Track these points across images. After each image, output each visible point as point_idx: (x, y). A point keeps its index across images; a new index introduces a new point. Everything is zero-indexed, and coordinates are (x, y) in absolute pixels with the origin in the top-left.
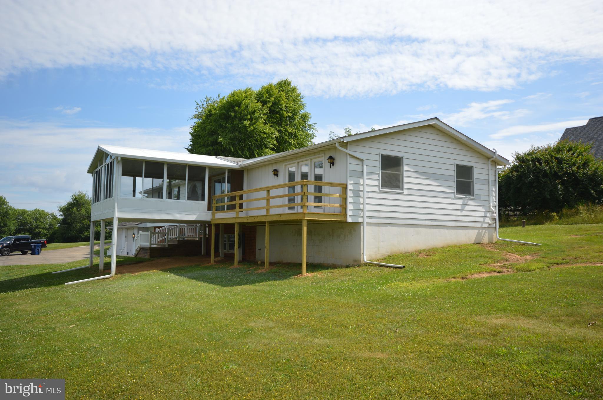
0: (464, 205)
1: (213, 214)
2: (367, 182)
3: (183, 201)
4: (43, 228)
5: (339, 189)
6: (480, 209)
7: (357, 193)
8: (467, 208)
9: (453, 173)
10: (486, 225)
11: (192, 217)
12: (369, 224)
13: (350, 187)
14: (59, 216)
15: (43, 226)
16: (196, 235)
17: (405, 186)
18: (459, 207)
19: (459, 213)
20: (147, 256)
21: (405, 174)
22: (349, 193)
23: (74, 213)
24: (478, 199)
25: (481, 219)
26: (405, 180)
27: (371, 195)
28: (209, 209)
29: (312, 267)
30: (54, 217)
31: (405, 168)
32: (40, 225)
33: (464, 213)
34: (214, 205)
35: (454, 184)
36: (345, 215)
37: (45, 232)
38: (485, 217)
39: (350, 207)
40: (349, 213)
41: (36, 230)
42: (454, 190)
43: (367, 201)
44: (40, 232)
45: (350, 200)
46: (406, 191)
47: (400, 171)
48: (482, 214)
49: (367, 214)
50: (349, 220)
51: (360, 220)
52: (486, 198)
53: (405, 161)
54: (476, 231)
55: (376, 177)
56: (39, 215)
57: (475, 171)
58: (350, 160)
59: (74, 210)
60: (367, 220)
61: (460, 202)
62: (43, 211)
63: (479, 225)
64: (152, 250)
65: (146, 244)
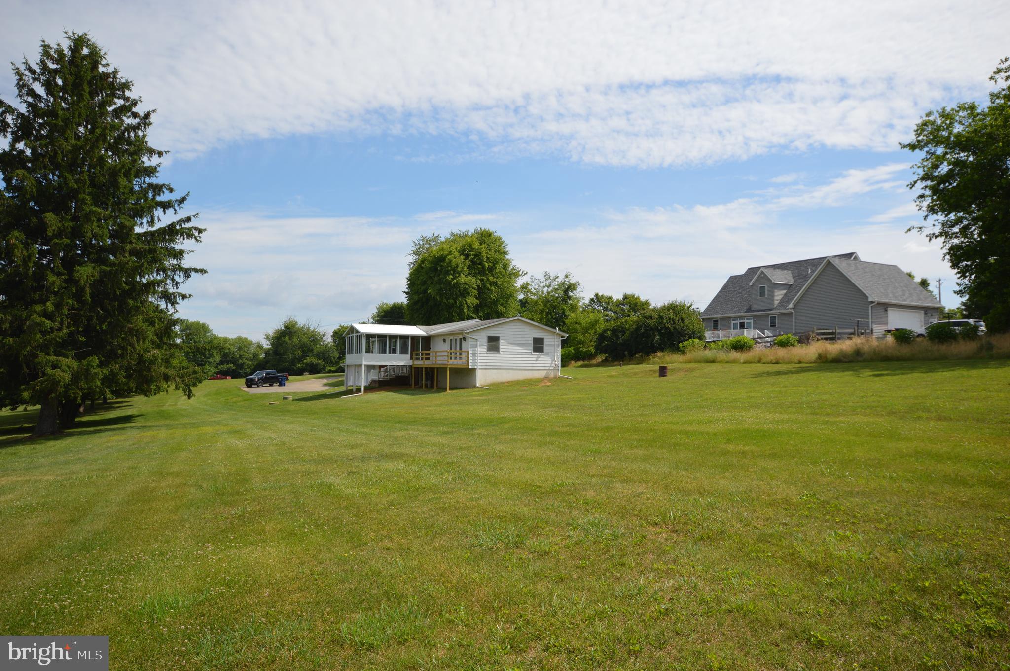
0: (537, 358)
1: (413, 362)
2: (479, 349)
3: (398, 355)
4: (247, 359)
5: (466, 353)
6: (549, 360)
7: (474, 355)
8: (539, 359)
9: (531, 342)
10: (552, 368)
11: (402, 364)
12: (480, 369)
13: (470, 352)
14: (266, 345)
15: (247, 356)
16: (406, 372)
17: (501, 350)
18: (535, 359)
19: (534, 362)
20: (377, 385)
21: (501, 344)
22: (470, 355)
23: (287, 343)
24: (547, 354)
25: (549, 365)
26: (501, 347)
27: (481, 355)
28: (411, 358)
29: (451, 389)
30: (260, 346)
31: (501, 341)
32: (244, 355)
33: (537, 362)
34: (414, 357)
35: (531, 348)
36: (468, 365)
37: (250, 363)
38: (551, 364)
39: (470, 361)
40: (470, 364)
41: (240, 361)
42: (531, 351)
43: (479, 358)
44: (244, 363)
45: (470, 358)
46: (501, 353)
47: (499, 343)
48: (550, 362)
49: (479, 364)
50: (470, 367)
51: (476, 367)
52: (553, 354)
53: (501, 338)
54: (546, 372)
55: (485, 347)
56: (242, 344)
57: (545, 340)
58: (470, 340)
59: (287, 339)
60: (479, 367)
61: (536, 357)
62: (246, 339)
63: (548, 368)
64: (379, 381)
65: (376, 378)
